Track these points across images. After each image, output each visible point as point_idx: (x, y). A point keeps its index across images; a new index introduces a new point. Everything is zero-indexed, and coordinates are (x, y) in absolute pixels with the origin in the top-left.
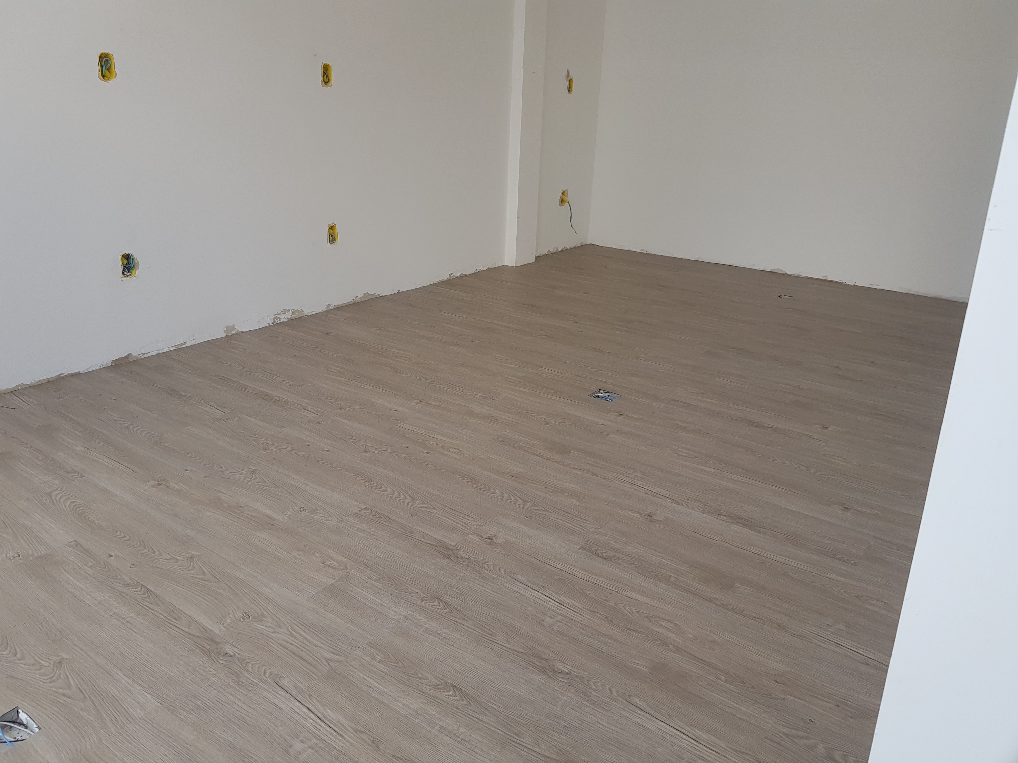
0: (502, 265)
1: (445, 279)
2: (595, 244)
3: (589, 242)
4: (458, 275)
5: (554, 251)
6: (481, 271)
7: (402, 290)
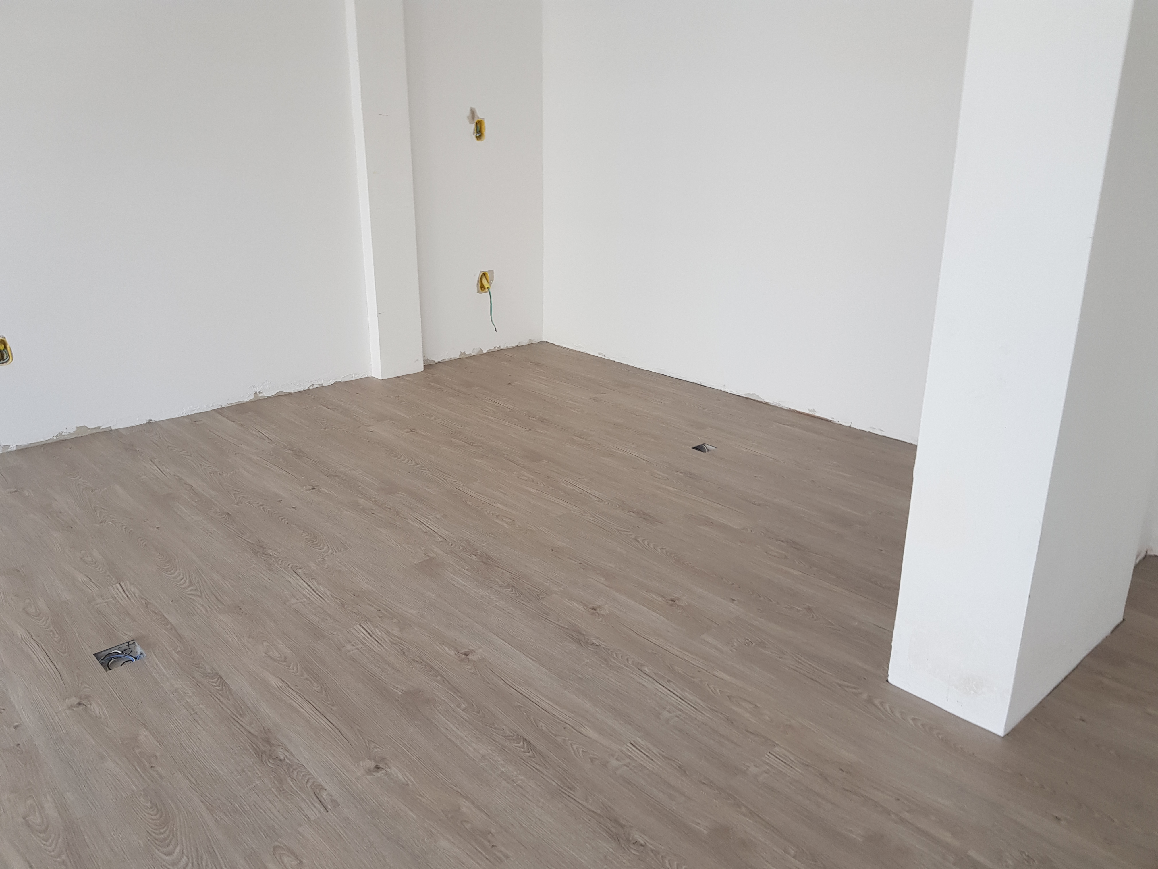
0: (366, 376)
1: (246, 400)
2: (550, 342)
3: (544, 340)
4: (273, 394)
5: (474, 354)
6: (321, 387)
7: (154, 419)
